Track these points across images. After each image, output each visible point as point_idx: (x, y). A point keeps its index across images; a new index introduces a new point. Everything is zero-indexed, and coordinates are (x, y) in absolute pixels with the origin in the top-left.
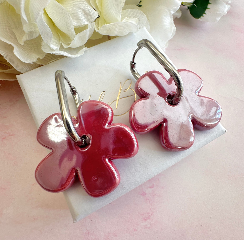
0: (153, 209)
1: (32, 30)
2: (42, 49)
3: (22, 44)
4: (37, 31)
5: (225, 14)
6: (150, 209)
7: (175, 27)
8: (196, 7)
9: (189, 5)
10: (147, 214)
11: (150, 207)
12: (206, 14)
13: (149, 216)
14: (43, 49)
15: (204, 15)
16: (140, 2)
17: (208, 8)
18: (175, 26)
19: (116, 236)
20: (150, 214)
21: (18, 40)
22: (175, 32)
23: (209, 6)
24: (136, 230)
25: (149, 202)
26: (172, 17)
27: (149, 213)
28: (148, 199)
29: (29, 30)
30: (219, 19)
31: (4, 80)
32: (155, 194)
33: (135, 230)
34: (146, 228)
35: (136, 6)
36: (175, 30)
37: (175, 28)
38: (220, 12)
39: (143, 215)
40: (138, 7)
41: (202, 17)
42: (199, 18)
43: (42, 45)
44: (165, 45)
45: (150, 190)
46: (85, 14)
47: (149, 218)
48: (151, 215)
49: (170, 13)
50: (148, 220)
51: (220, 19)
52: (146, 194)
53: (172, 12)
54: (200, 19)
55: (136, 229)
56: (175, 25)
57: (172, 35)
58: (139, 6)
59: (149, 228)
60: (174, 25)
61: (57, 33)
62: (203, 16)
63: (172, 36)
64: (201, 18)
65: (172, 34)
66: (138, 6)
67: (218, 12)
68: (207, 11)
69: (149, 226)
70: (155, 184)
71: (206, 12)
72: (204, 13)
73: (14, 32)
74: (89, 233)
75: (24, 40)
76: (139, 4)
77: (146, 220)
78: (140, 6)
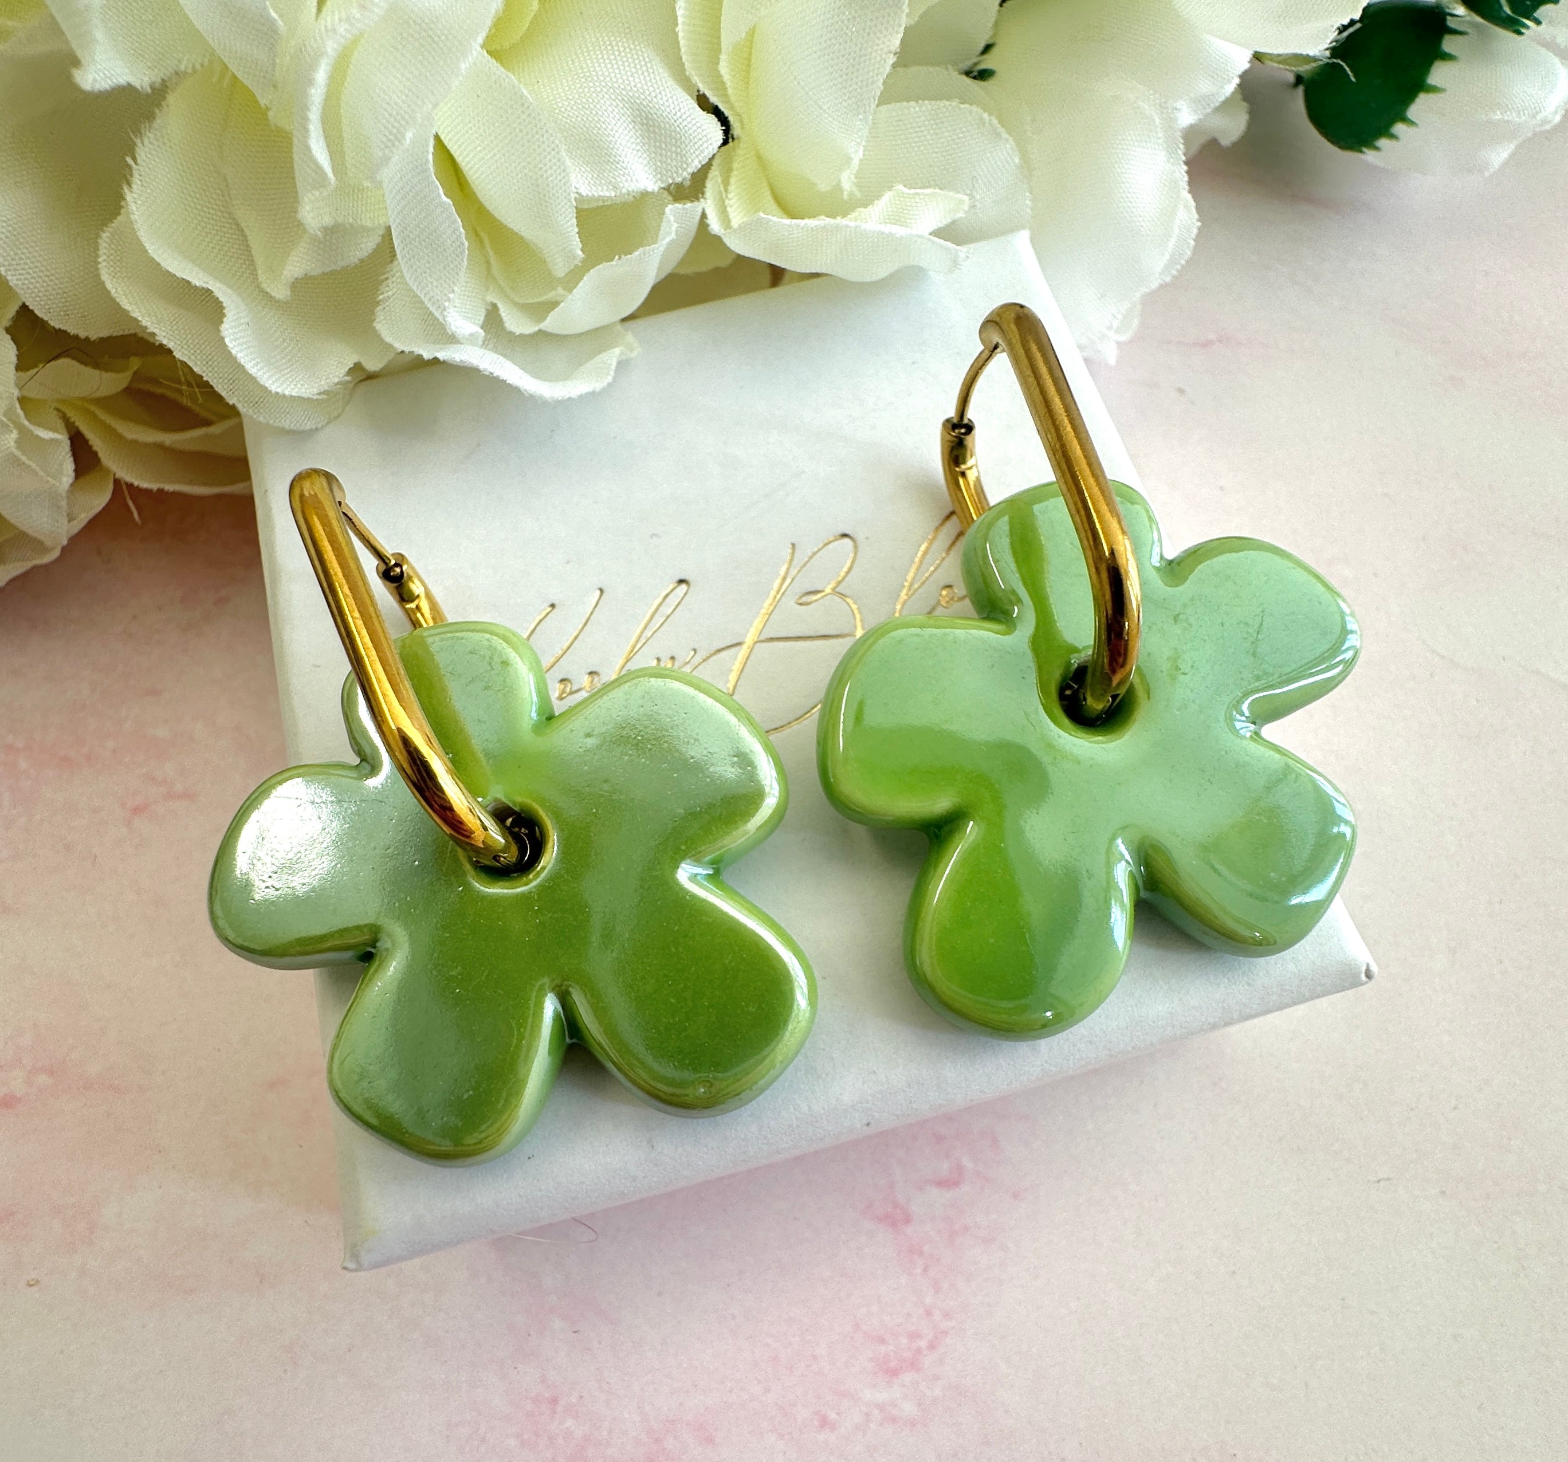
0: (947, 1315)
1: (340, 220)
2: (378, 326)
3: (280, 291)
4: (369, 224)
5: (1548, 127)
6: (929, 1313)
7: (1194, 211)
8: (1353, 79)
9: (1304, 69)
10: (904, 1340)
11: (928, 1300)
12: (1412, 123)
13: (919, 1351)
14: (381, 326)
15: (1399, 128)
16: (987, 48)
17: (1434, 89)
18: (1192, 203)
19: (710, 1441)
20: (923, 1344)
21: (260, 272)
22: (1192, 243)
23: (1439, 74)
24: (833, 1428)
25: (925, 1270)
26: (1180, 153)
27: (914, 1336)
28: (921, 1253)
29: (327, 220)
30: (1499, 156)
31: (161, 491)
32: (966, 1229)
33: (824, 1423)
34: (893, 1420)
35: (955, 74)
36: (1195, 231)
37: (1196, 216)
38: (1512, 117)
39: (882, 1341)
40: (968, 81)
41: (1383, 142)
42: (1364, 150)
43: (378, 303)
44: (1116, 324)
45: (938, 1197)
46: (648, 131)
47: (914, 1365)
48: (932, 1347)
49: (1169, 121)
50: (907, 1377)
51: (1512, 156)
52: (908, 1220)
53: (1187, 117)
54: (1369, 156)
55: (833, 1416)
56: (1194, 197)
57: (1173, 261)
58: (975, 78)
59: (912, 1423)
60: (1189, 197)
61: (477, 235)
62: (1393, 137)
63: (1167, 267)
64: (1377, 149)
65: (1167, 257)
66: (968, 73)
67: (1498, 116)
68: (1420, 108)
69: (909, 1409)
70: (967, 1163)
71: (1414, 111)
72: (1404, 119)
73: (243, 225)
74: (554, 1401)
75: (296, 276)
76: (976, 64)
77: (894, 1373)
78: (983, 75)
